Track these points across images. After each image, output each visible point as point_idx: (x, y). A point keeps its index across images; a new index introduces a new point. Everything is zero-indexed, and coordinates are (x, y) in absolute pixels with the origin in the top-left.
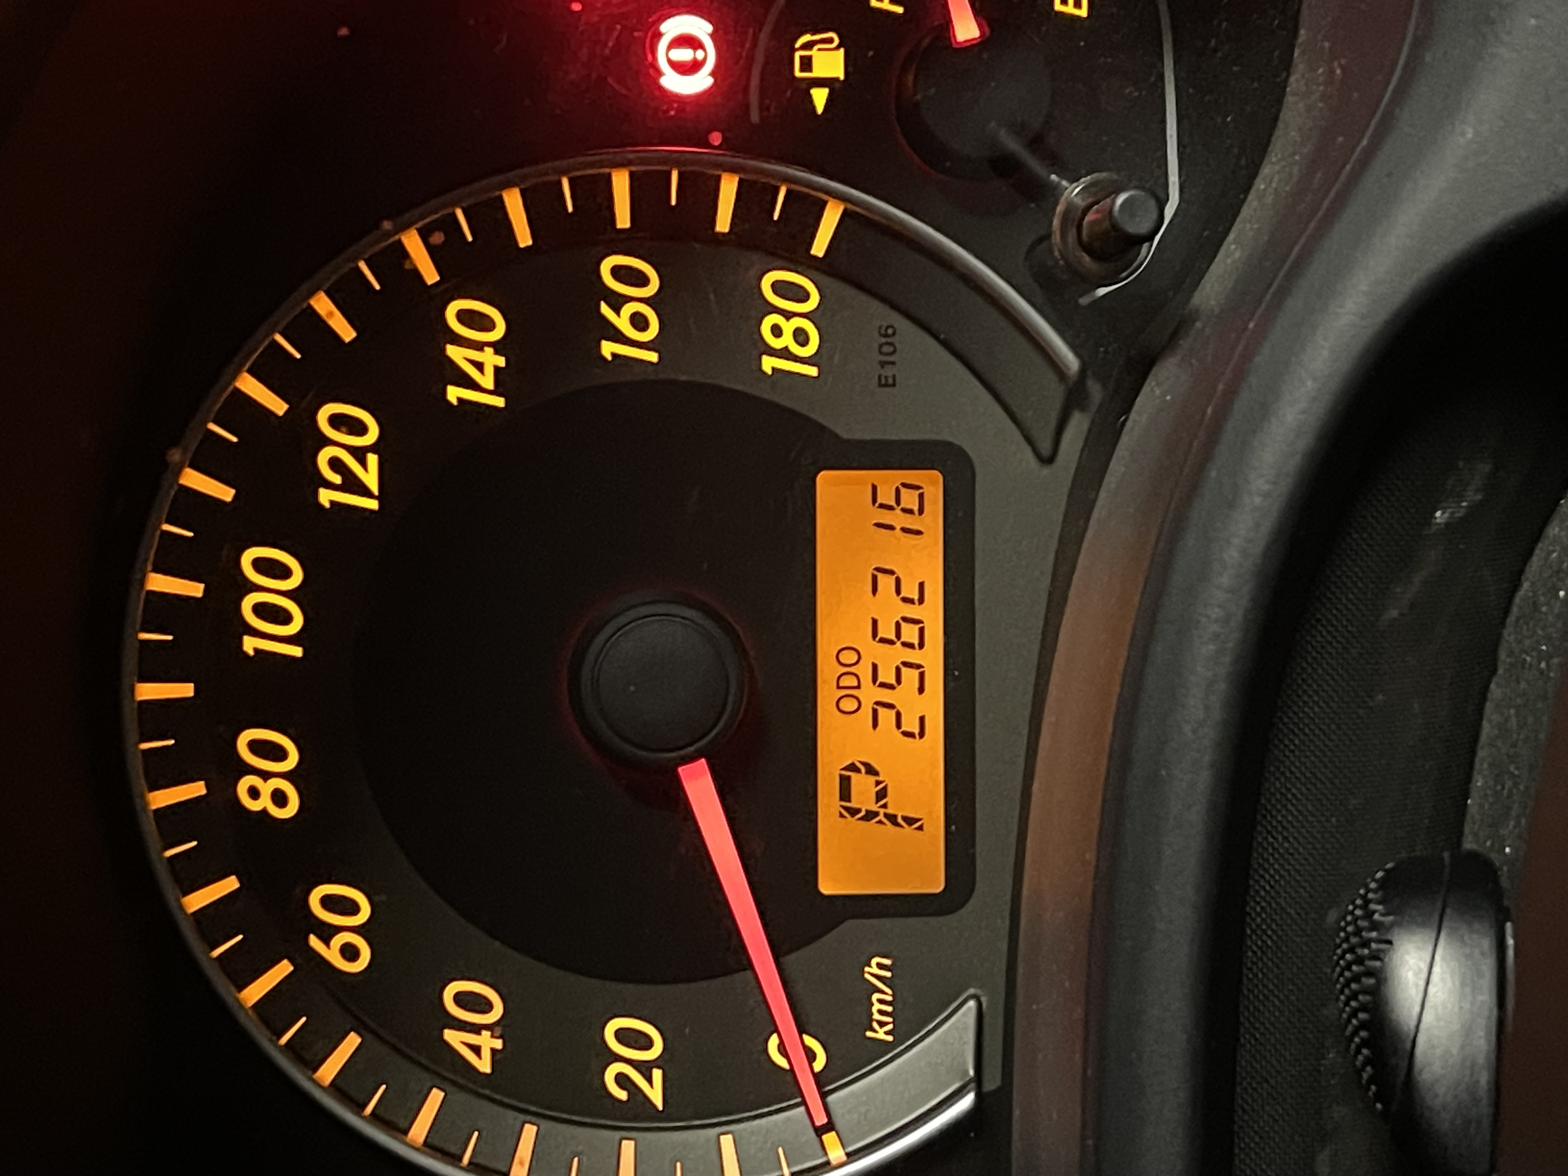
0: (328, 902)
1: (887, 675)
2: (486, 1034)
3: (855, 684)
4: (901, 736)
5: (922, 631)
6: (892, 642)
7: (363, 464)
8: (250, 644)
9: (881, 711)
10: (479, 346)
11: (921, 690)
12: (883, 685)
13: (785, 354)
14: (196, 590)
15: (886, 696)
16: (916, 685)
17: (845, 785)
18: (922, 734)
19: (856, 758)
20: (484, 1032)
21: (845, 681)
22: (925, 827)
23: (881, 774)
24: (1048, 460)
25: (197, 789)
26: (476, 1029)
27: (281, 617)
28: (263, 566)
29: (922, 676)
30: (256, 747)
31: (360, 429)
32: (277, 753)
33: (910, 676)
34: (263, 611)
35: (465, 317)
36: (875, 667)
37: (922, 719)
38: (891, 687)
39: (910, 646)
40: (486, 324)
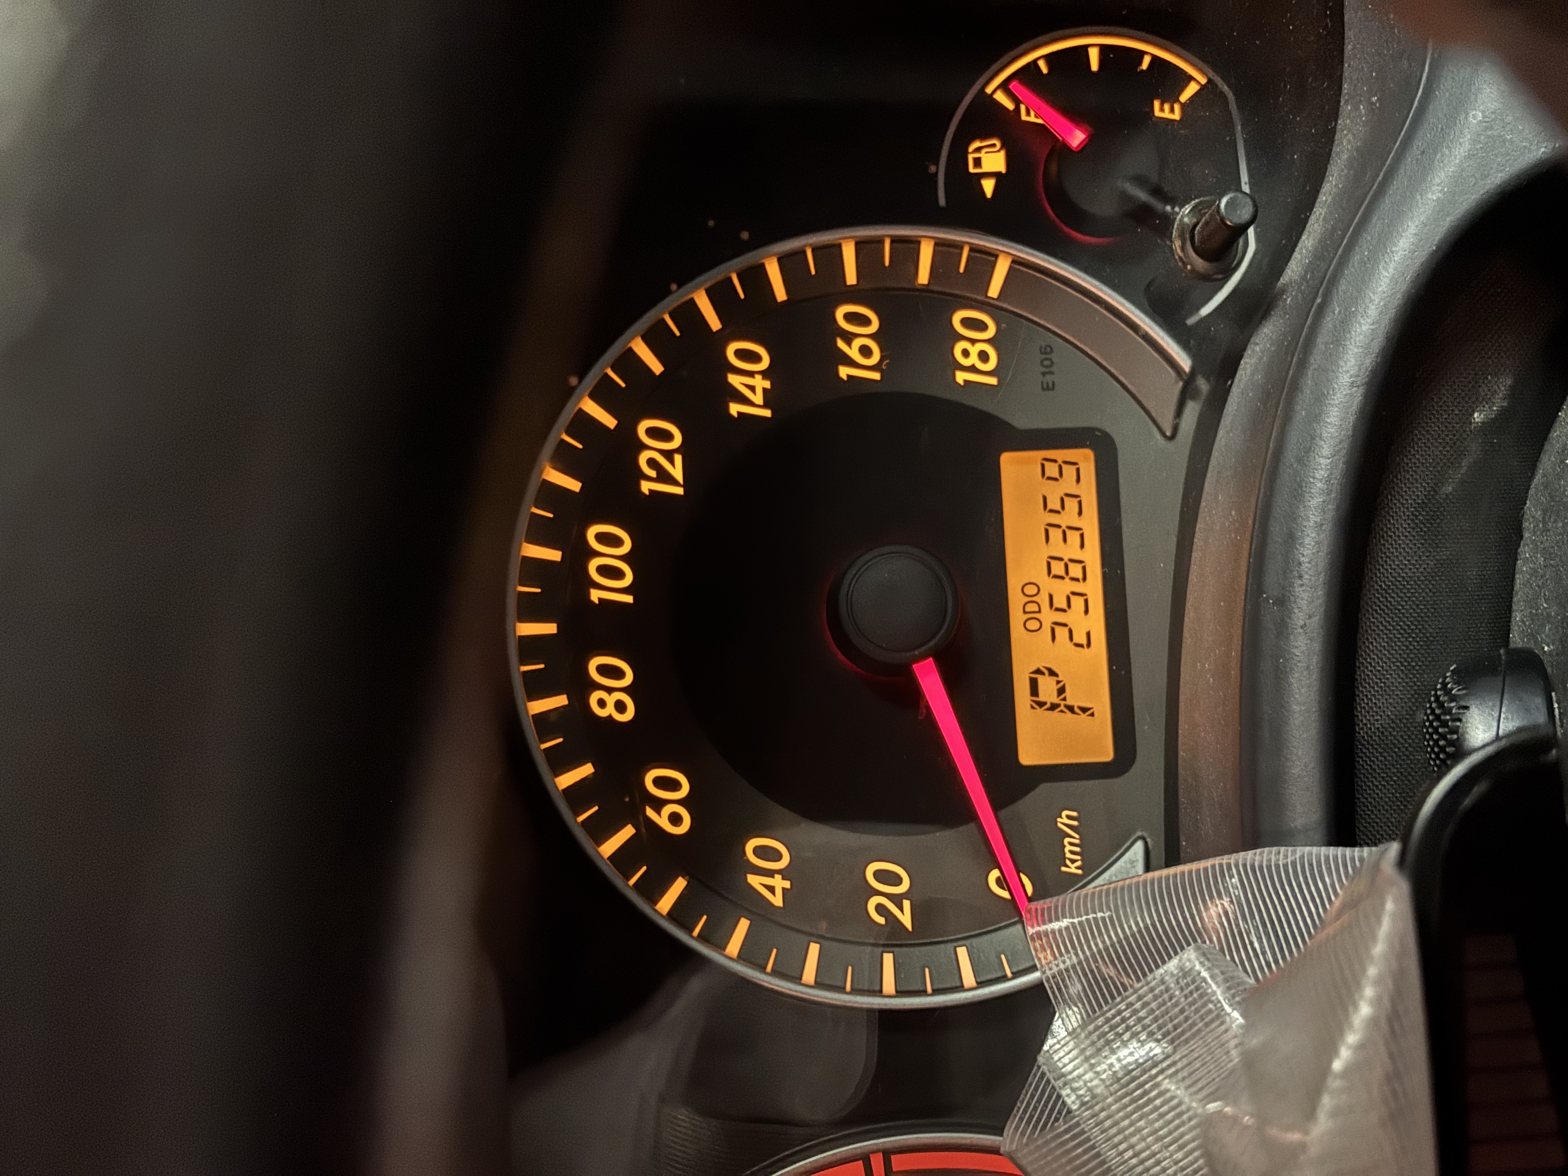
0: (660, 782)
1: (1060, 602)
2: (778, 877)
3: (1037, 609)
4: (1074, 647)
5: (1084, 568)
6: (1062, 578)
7: (672, 462)
8: (595, 595)
9: (1058, 629)
10: (751, 374)
11: (1086, 611)
12: (1057, 610)
13: (973, 369)
14: (554, 555)
15: (1060, 617)
16: (1083, 608)
17: (1034, 684)
18: (1089, 645)
19: (1040, 665)
20: (776, 876)
21: (1029, 608)
22: (1096, 714)
23: (1060, 675)
24: (1172, 437)
25: (562, 700)
26: (770, 873)
27: (617, 574)
28: (602, 538)
29: (1086, 601)
30: (603, 670)
31: (667, 436)
32: (617, 673)
33: (1078, 603)
34: (604, 570)
35: (742, 354)
36: (1051, 597)
37: (1088, 634)
38: (1064, 611)
39: (1077, 580)
40: (756, 358)
